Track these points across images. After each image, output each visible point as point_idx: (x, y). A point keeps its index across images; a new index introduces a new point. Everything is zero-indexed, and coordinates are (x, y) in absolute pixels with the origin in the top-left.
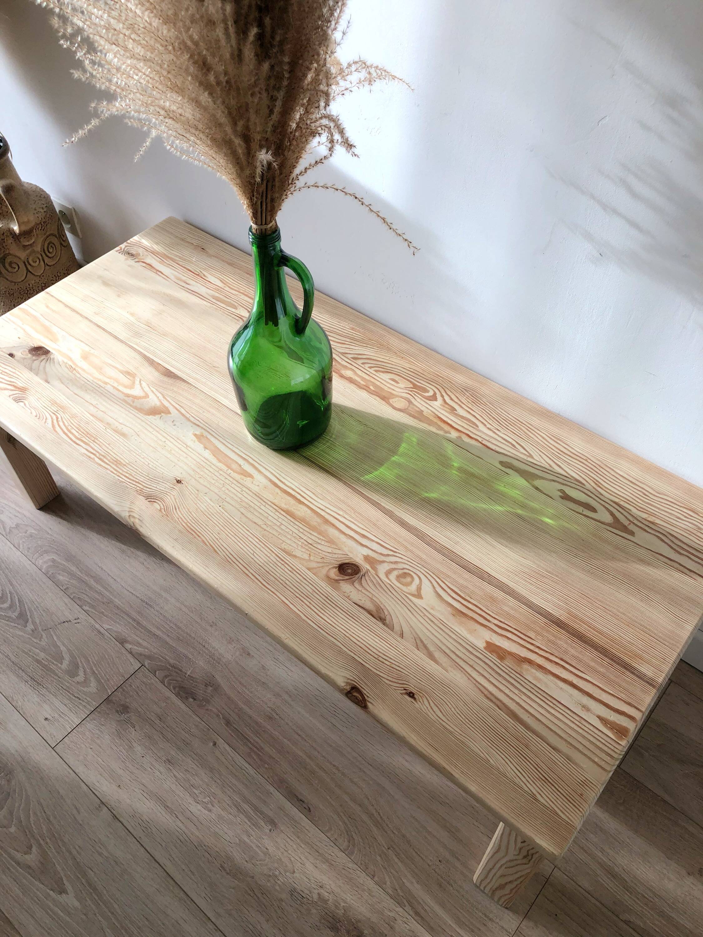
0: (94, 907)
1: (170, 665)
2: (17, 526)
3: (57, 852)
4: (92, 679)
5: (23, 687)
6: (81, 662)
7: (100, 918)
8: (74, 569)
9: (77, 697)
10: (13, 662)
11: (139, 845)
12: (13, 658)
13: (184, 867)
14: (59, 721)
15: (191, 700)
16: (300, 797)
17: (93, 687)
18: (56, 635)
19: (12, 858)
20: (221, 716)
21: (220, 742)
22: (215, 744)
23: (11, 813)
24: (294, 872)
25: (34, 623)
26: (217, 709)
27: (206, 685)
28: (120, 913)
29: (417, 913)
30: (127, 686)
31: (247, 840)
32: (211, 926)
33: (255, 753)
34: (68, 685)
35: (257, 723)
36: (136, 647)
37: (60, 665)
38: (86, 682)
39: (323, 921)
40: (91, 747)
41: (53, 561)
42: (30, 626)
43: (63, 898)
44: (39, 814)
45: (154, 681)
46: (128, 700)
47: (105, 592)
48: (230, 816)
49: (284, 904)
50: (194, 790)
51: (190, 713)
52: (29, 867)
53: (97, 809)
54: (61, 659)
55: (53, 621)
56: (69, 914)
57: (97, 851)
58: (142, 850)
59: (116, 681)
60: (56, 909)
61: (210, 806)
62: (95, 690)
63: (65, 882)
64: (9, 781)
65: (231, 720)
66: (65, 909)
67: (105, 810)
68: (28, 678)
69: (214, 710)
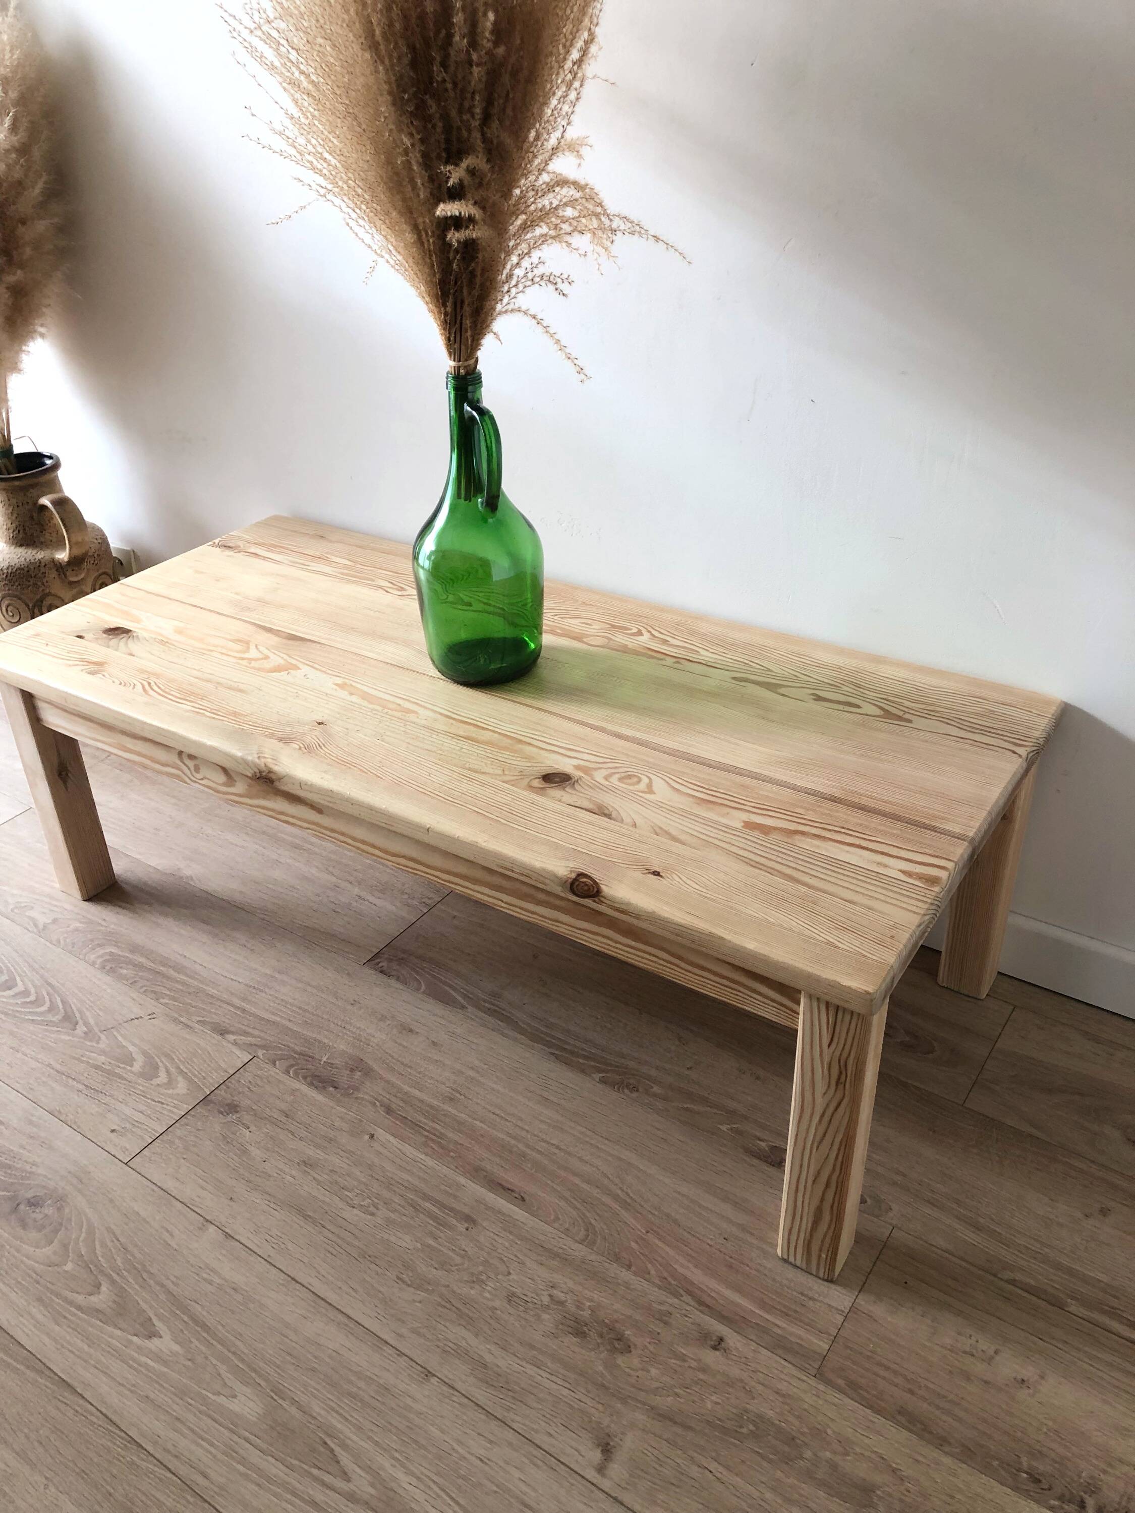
0: (203, 1348)
1: (296, 1053)
2: (55, 921)
3: (141, 1287)
4: (180, 1079)
5: (76, 1097)
6: (162, 1061)
7: (214, 1361)
8: (142, 960)
9: (159, 1102)
10: (58, 1072)
11: (268, 1266)
12: (58, 1067)
13: (339, 1284)
14: (133, 1132)
15: (331, 1089)
16: (507, 1186)
17: (182, 1087)
18: (121, 1035)
19: (71, 1303)
20: (378, 1104)
21: (380, 1133)
22: (372, 1136)
23: (65, 1246)
24: (509, 1273)
25: (86, 1024)
26: (371, 1096)
27: (352, 1070)
28: (246, 1351)
30: (233, 1082)
31: (434, 1244)
32: (391, 1351)
33: (433, 1140)
34: (143, 1088)
35: (432, 1107)
36: (242, 1038)
37: (129, 1068)
38: (170, 1083)
39: (561, 1327)
40: (185, 1157)
41: (111, 954)
42: (81, 1029)
43: (154, 1344)
44: (110, 1244)
45: (276, 1072)
46: (236, 1098)
47: (191, 981)
48: (404, 1218)
49: (499, 1312)
50: (347, 1193)
51: (332, 1104)
52: (98, 1311)
53: (200, 1229)
54: (130, 1061)
55: (116, 1020)
56: (165, 1363)
57: (205, 1280)
58: (274, 1271)
59: (216, 1078)
60: (144, 1359)
61: (372, 1209)
62: (185, 1091)
63: (156, 1322)
64: (60, 1209)
65: (394, 1106)
66: (157, 1357)
67: (212, 1229)
68: (81, 1087)
69: (367, 1097)
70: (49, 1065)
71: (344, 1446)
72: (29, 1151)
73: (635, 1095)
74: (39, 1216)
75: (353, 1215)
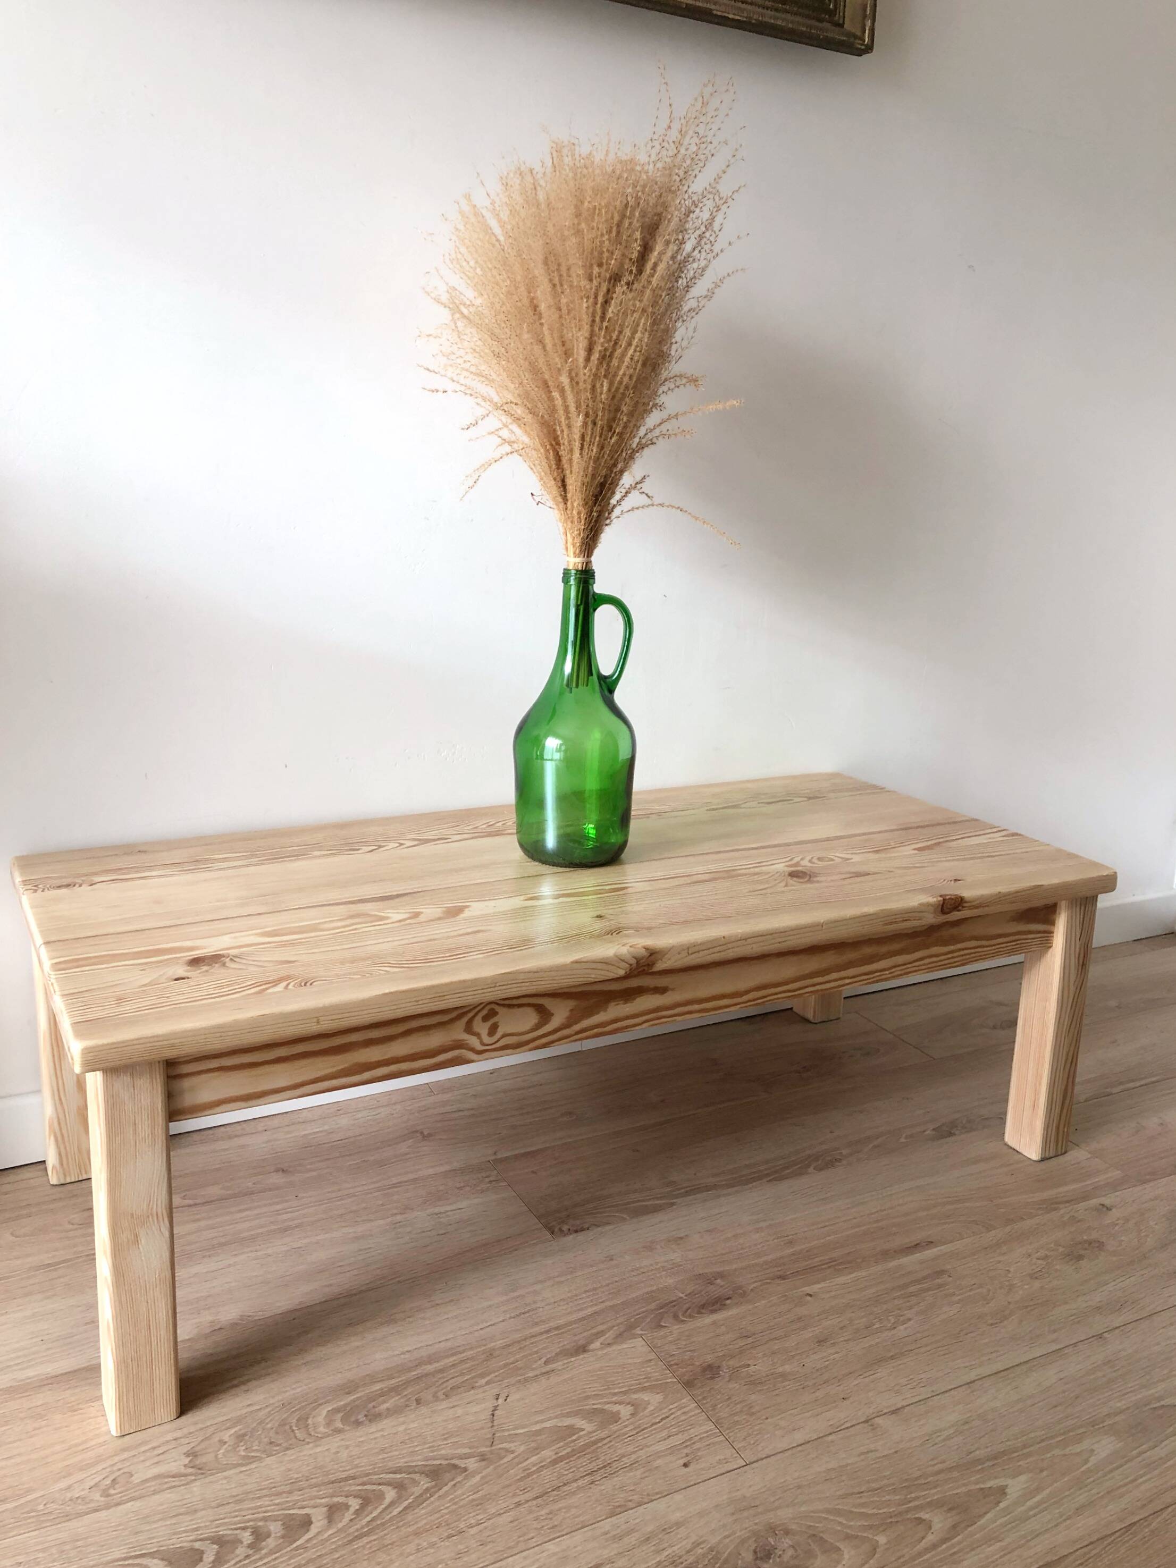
2: (193, 1454)
4: (635, 1396)
6: (594, 1404)
7: (1049, 1455)
8: (377, 1387)
9: (662, 1420)
10: (537, 1498)
11: (947, 1395)
12: (528, 1496)
14: (699, 1449)
15: (728, 1302)
16: (913, 1244)
17: (653, 1399)
19: (934, 1546)
21: (807, 1289)
22: (810, 1295)
23: (849, 1538)
26: (755, 1281)
27: (711, 1283)
29: (1068, 1202)
31: (959, 1297)
32: (1070, 1350)
33: (835, 1265)
34: (631, 1427)
35: (793, 1254)
36: (603, 1338)
37: (582, 1433)
38: (637, 1407)
40: (764, 1417)
41: (334, 1411)
42: (470, 1462)
44: (863, 1501)
45: (678, 1328)
46: (697, 1363)
47: (463, 1355)
50: (875, 1327)
51: (750, 1307)
52: (954, 1527)
53: (874, 1430)
54: (572, 1430)
55: (483, 1428)
56: (1038, 1490)
57: (945, 1440)
58: (952, 1392)
59: (654, 1371)
60: (1029, 1503)
61: (902, 1319)
62: (659, 1397)
63: (988, 1485)
64: (787, 1532)
65: (779, 1273)
66: (1029, 1494)
67: (879, 1421)
68: (587, 1479)
69: (755, 1285)
70: (518, 1504)
71: (1159, 1399)
72: (671, 1546)
73: (844, 1162)
74: (790, 1552)
75: (901, 1331)
